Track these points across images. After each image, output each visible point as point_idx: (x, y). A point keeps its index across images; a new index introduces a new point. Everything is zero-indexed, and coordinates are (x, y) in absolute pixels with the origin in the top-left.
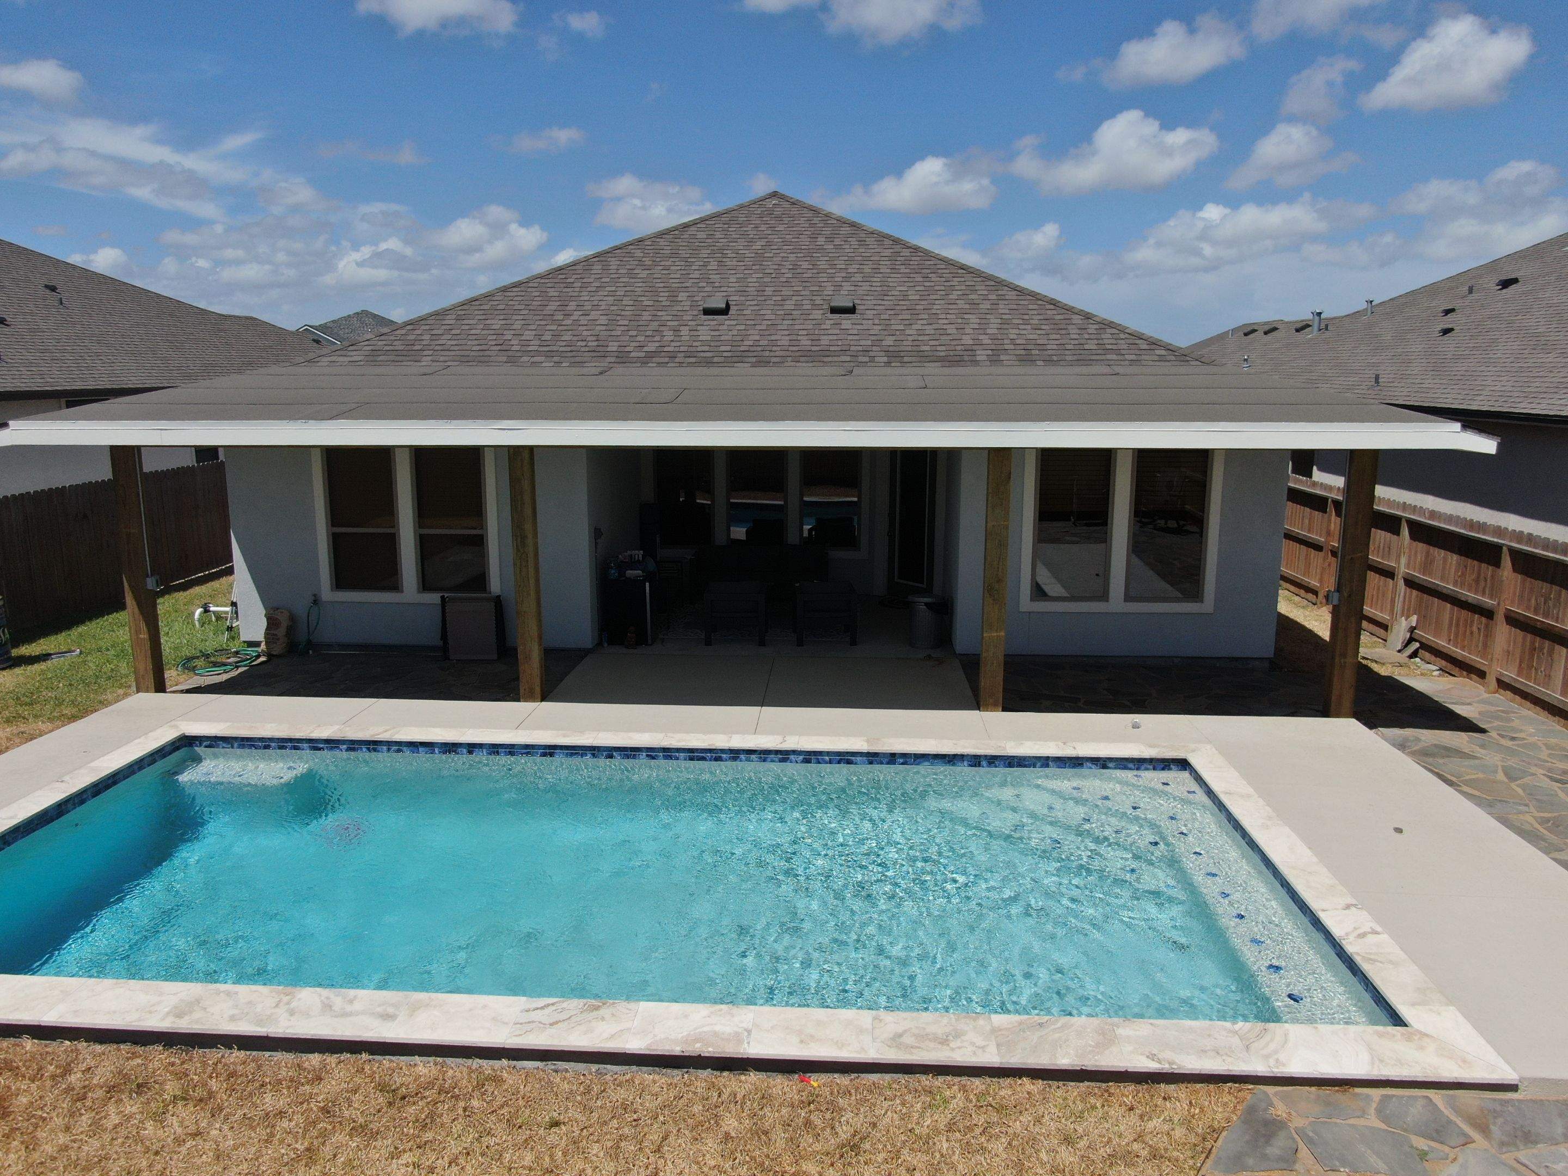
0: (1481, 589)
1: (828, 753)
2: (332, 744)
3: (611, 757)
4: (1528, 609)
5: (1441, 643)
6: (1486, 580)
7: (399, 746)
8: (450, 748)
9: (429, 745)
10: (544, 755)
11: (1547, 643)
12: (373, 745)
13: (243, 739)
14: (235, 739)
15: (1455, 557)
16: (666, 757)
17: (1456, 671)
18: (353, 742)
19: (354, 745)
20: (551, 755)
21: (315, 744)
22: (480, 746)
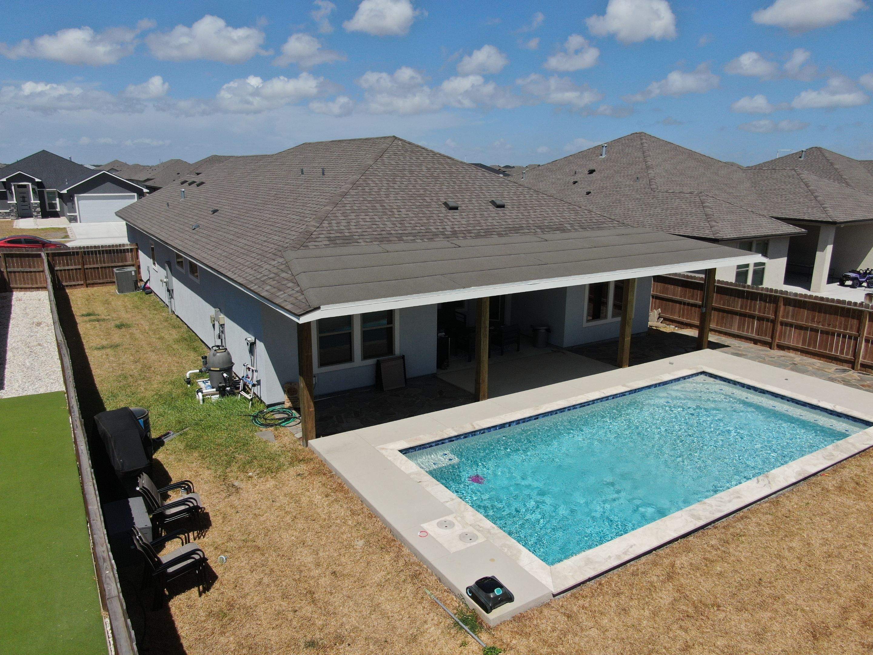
0: (695, 297)
1: (619, 394)
2: (458, 437)
3: (556, 413)
4: (720, 304)
5: (676, 317)
6: (697, 295)
7: (483, 431)
8: (502, 426)
9: (495, 427)
10: (535, 419)
11: (730, 315)
12: (473, 433)
13: (420, 446)
14: (417, 446)
15: (680, 288)
16: (573, 409)
17: (682, 326)
18: (466, 434)
19: (466, 435)
20: (537, 418)
21: (450, 439)
22: (513, 422)
